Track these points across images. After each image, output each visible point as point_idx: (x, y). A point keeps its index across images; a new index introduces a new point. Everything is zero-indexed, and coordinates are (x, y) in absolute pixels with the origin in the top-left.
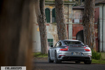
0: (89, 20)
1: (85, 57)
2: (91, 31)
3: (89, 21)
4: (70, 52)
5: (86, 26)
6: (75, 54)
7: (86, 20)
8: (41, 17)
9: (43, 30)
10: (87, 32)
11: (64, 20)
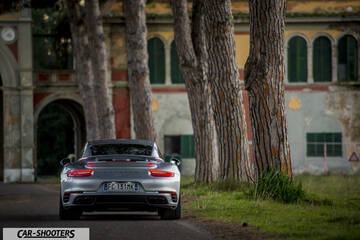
0: (263, 71)
1: (149, 196)
2: (271, 108)
3: (264, 74)
4: (98, 181)
5: (256, 91)
6: (115, 187)
7: (253, 73)
8: (196, 64)
9: (202, 108)
10: (257, 110)
11: (233, 72)
